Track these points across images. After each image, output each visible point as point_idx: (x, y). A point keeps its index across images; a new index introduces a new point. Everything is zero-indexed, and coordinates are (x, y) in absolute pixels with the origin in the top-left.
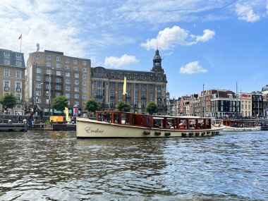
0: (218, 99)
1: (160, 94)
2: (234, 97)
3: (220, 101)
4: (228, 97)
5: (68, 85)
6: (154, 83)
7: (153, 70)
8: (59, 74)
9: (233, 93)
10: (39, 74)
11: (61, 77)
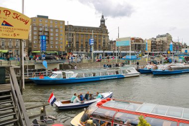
0: (135, 43)
1: (105, 40)
2: (143, 42)
3: (136, 44)
4: (140, 42)
5: (52, 36)
6: (101, 34)
7: (101, 26)
8: (46, 30)
9: (142, 40)
10: (35, 31)
11: (48, 32)
